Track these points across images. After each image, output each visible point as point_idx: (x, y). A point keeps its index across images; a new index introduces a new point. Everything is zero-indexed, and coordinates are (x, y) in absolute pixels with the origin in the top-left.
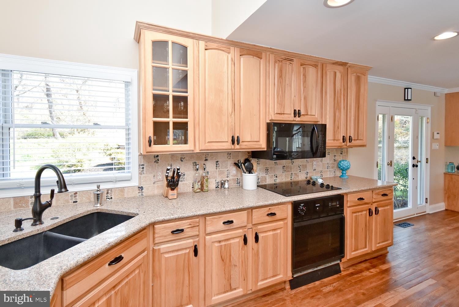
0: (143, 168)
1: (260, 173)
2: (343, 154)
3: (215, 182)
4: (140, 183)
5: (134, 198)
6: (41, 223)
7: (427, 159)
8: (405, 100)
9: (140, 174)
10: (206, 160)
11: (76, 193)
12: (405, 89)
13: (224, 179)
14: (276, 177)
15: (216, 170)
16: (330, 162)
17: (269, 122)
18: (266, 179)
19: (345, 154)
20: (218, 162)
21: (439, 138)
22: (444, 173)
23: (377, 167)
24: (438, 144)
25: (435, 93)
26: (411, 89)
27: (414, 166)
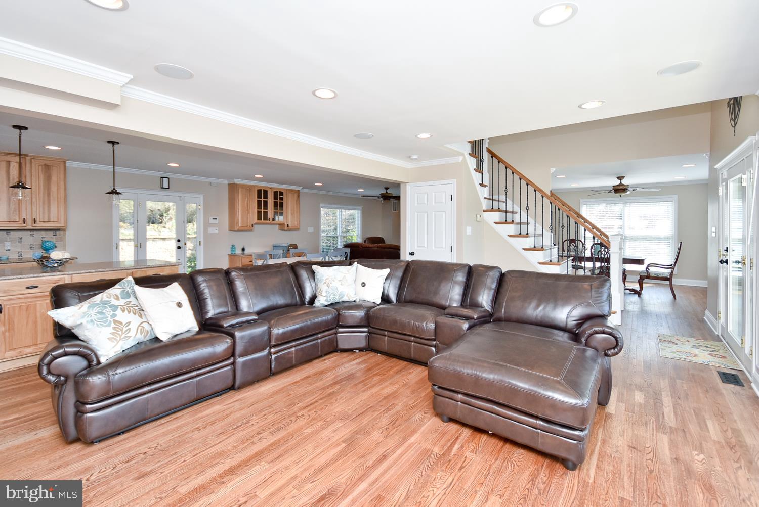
2: (58, 236)
7: (200, 242)
8: (162, 188)
12: (161, 178)
16: (35, 243)
19: (61, 236)
21: (217, 223)
22: (229, 255)
23: (117, 248)
24: (217, 228)
25: (211, 183)
26: (168, 178)
27: (179, 248)
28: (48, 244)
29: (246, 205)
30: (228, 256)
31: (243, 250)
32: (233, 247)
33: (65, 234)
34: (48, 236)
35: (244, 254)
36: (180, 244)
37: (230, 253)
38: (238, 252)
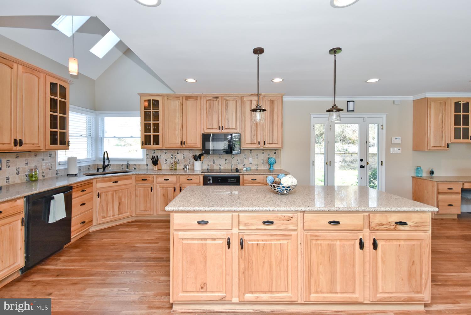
0: (148, 156)
1: (210, 163)
2: (277, 154)
3: (182, 165)
4: (147, 163)
5: (144, 169)
6: (105, 171)
7: (382, 162)
8: (347, 111)
9: (147, 158)
10: (178, 154)
11: (123, 165)
12: (348, 102)
13: (186, 164)
14: (221, 166)
15: (183, 159)
16: (264, 159)
17: (203, 133)
18: (213, 166)
19: (278, 154)
20: (184, 155)
21: (400, 143)
22: (413, 177)
23: (313, 165)
24: (400, 148)
25: (394, 101)
26: (354, 101)
27: (362, 167)
28: (272, 160)
29: (440, 121)
30: (411, 179)
31: (432, 173)
32: (418, 169)
33: (280, 152)
34: (272, 154)
35: (432, 178)
36: (363, 164)
37: (414, 175)
38: (425, 174)
